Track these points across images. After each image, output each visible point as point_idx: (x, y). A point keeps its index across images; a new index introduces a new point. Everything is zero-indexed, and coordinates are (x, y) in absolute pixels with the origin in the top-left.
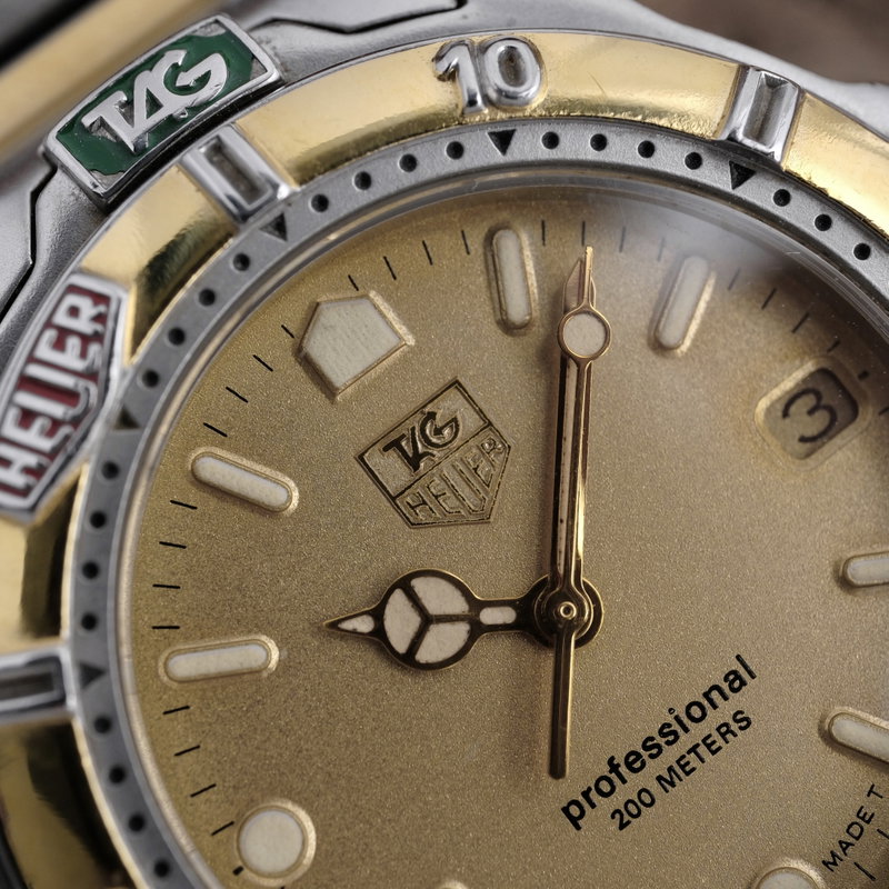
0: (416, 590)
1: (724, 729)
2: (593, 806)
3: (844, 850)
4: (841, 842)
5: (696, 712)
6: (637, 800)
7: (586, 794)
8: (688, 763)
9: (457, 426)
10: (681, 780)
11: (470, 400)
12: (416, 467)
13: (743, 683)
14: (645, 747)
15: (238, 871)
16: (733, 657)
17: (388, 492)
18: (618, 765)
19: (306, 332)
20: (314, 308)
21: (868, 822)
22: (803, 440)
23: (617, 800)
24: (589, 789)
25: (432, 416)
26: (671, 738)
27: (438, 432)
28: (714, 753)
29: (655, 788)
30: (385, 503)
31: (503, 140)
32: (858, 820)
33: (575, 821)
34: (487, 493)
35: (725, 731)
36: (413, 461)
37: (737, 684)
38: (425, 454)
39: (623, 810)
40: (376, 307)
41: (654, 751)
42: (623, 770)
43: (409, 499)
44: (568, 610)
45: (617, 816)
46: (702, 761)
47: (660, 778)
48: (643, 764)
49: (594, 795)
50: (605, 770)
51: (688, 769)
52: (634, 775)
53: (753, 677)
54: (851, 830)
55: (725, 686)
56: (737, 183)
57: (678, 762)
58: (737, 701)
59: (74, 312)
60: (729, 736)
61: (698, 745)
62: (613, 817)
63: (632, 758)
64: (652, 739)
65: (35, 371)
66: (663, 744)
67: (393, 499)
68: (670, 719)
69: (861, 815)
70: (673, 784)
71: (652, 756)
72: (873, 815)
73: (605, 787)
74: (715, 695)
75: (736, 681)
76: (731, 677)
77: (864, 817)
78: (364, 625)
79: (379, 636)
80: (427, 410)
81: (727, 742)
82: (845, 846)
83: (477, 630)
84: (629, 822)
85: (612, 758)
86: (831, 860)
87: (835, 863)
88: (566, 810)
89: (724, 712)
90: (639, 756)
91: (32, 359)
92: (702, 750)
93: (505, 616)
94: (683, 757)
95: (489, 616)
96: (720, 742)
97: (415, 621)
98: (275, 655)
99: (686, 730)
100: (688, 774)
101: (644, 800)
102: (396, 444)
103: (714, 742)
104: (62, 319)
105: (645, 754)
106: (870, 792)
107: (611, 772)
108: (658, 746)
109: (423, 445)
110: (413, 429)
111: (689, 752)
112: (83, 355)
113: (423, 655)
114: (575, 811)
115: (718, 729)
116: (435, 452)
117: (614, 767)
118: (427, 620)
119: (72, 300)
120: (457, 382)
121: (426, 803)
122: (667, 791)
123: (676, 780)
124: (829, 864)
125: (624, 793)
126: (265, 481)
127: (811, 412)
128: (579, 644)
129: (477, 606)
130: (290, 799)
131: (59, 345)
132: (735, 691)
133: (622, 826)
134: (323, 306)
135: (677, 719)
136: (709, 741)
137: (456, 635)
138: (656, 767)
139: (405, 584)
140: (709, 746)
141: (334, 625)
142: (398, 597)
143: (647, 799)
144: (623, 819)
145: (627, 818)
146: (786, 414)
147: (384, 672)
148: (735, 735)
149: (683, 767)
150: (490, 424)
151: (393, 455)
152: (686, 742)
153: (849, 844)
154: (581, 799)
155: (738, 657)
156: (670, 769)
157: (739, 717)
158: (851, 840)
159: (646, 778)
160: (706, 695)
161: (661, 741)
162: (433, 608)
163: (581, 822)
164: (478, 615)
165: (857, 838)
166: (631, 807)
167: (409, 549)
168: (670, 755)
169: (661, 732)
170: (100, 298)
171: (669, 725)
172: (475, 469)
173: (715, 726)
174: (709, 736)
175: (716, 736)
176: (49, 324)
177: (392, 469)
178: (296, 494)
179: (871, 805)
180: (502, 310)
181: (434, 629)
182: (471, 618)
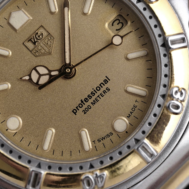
0: (37, 69)
1: (104, 92)
2: (78, 110)
3: (131, 114)
4: (130, 112)
5: (98, 89)
6: (87, 108)
7: (77, 108)
8: (97, 99)
9: (43, 35)
10: (96, 103)
11: (45, 29)
12: (35, 44)
13: (108, 82)
14: (88, 97)
15: (7, 130)
16: (105, 77)
17: (30, 50)
18: (83, 101)
19: (9, 19)
20: (10, 13)
21: (136, 107)
22: (117, 30)
23: (83, 108)
24: (77, 106)
25: (37, 33)
26: (93, 94)
27: (39, 36)
28: (102, 97)
29: (91, 105)
30: (29, 52)
32: (134, 107)
33: (75, 113)
34: (50, 48)
35: (105, 92)
36: (34, 43)
37: (106, 82)
38: (37, 41)
39: (85, 110)
40: (23, 12)
41: (90, 97)
42: (84, 102)
43: (34, 51)
44: (68, 70)
45: (84, 111)
46: (100, 98)
47: (92, 103)
48: (88, 100)
49: (78, 108)
50: (80, 102)
51: (97, 100)
52: (86, 103)
53: (109, 80)
54: (132, 110)
55: (104, 83)
57: (95, 99)
58: (106, 86)
60: (106, 93)
61: (99, 95)
62: (83, 112)
63: (86, 99)
64: (89, 95)
66: (92, 96)
67: (31, 51)
68: (93, 91)
69: (134, 106)
70: (95, 104)
71: (90, 99)
72: (137, 106)
73: (81, 106)
74: (102, 85)
75: (106, 81)
76: (105, 81)
77: (135, 107)
78: (27, 78)
79: (30, 80)
80: (36, 32)
81: (105, 94)
82: (131, 113)
84: (86, 112)
85: (82, 100)
86: (129, 116)
87: (130, 117)
88: (73, 111)
89: (104, 88)
90: (87, 99)
92: (100, 96)
93: (56, 73)
94: (96, 98)
95: (53, 73)
96: (104, 94)
97: (37, 76)
98: (10, 86)
99: (96, 92)
100: (97, 101)
101: (89, 108)
102: (30, 40)
103: (102, 94)
105: (88, 98)
106: (136, 101)
107: (81, 103)
108: (91, 97)
109: (36, 40)
110: (34, 36)
111: (97, 97)
113: (40, 83)
114: (75, 111)
115: (103, 92)
116: (39, 41)
117: (82, 101)
118: (40, 75)
120: (42, 26)
121: (44, 113)
122: (93, 105)
123: (95, 103)
124: (128, 117)
125: (85, 107)
126: (4, 51)
127: (118, 24)
129: (50, 71)
130: (16, 114)
132: (106, 83)
133: (85, 113)
134: (12, 13)
135: (94, 90)
136: (101, 94)
137: (46, 78)
138: (91, 101)
139: (35, 69)
140: (101, 95)
141: (21, 78)
142: (34, 71)
143: (89, 107)
144: (85, 112)
145: (86, 111)
146: (113, 25)
147: (33, 87)
148: (107, 92)
149: (96, 100)
150: (50, 34)
152: (96, 95)
153: (132, 112)
154: (76, 109)
155: (106, 77)
156: (94, 101)
157: (107, 89)
158: (132, 111)
159: (89, 103)
160: (100, 85)
161: (92, 95)
162: (41, 73)
163: (76, 113)
164: (51, 73)
165: (134, 111)
166: (86, 109)
167: (35, 61)
168: (94, 98)
169: (91, 93)
171: (93, 92)
172: (47, 43)
173: (102, 91)
174: (101, 93)
175: (103, 93)
177: (30, 45)
178: (11, 53)
179: (136, 104)
180: (50, 9)
181: (42, 77)
182: (49, 74)
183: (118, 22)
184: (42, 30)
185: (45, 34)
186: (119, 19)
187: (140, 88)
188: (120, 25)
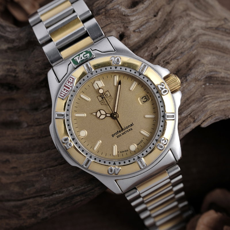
0: (101, 111)
5: (127, 128)
7: (114, 134)
9: (107, 95)
11: (109, 93)
12: (103, 99)
15: (79, 136)
19: (93, 83)
22: (143, 102)
23: (117, 135)
25: (105, 94)
27: (105, 95)
29: (121, 134)
30: (99, 102)
31: (116, 68)
33: (113, 136)
35: (130, 130)
40: (101, 82)
42: (119, 132)
43: (101, 102)
44: (115, 116)
49: (115, 134)
50: (117, 132)
53: (133, 125)
56: (139, 75)
58: (131, 127)
59: (70, 80)
65: (66, 85)
71: (122, 131)
73: (116, 133)
75: (131, 125)
77: (142, 141)
79: (96, 115)
82: (140, 143)
83: (106, 116)
89: (130, 128)
91: (66, 84)
92: (127, 131)
93: (109, 115)
94: (125, 132)
95: (107, 115)
97: (100, 114)
98: (86, 115)
100: (125, 134)
101: (120, 135)
102: (101, 96)
104: (69, 80)
106: (143, 138)
112: (71, 84)
113: (100, 118)
114: (113, 135)
117: (118, 132)
118: (101, 114)
119: (70, 78)
120: (108, 91)
122: (123, 135)
124: (138, 145)
125: (118, 134)
126: (87, 98)
128: (118, 118)
129: (106, 114)
130: (85, 130)
131: (69, 83)
133: (118, 138)
134: (96, 81)
135: (125, 128)
137: (104, 116)
139: (99, 111)
141: (92, 113)
142: (99, 112)
146: (142, 99)
147: (96, 119)
150: (111, 95)
151: (101, 97)
152: (125, 130)
155: (132, 123)
156: (123, 133)
159: (121, 133)
160: (128, 126)
167: (101, 107)
170: (73, 79)
176: (68, 80)
177: (100, 99)
178: (90, 100)
179: (143, 140)
180: (114, 84)
181: (102, 115)
182: (106, 115)
183: (145, 98)
184: (107, 93)
185: (109, 95)
186: (146, 96)
187: (147, 132)
188: (146, 100)
